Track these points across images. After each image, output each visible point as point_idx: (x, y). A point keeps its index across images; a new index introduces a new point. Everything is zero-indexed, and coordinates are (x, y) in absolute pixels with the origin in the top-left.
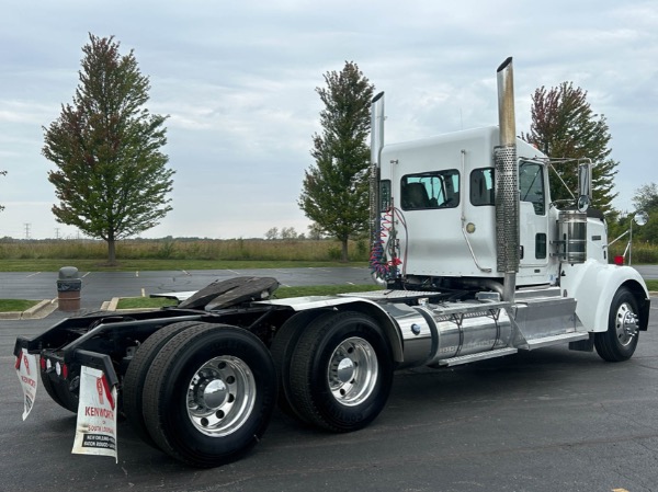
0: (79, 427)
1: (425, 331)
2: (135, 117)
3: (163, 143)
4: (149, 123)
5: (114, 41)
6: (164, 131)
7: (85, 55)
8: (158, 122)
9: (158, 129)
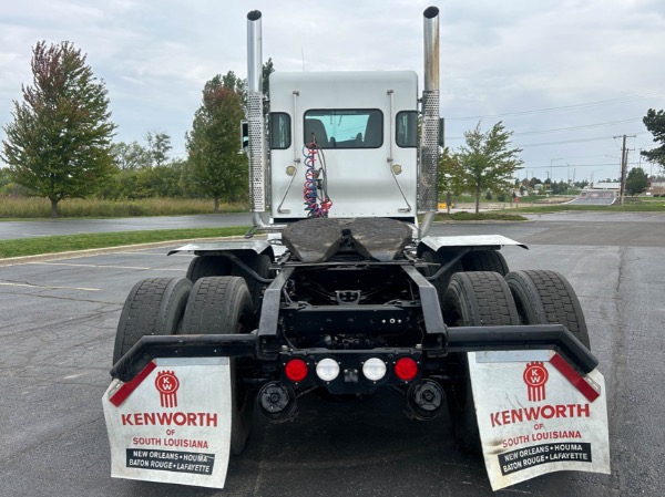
0: (487, 449)
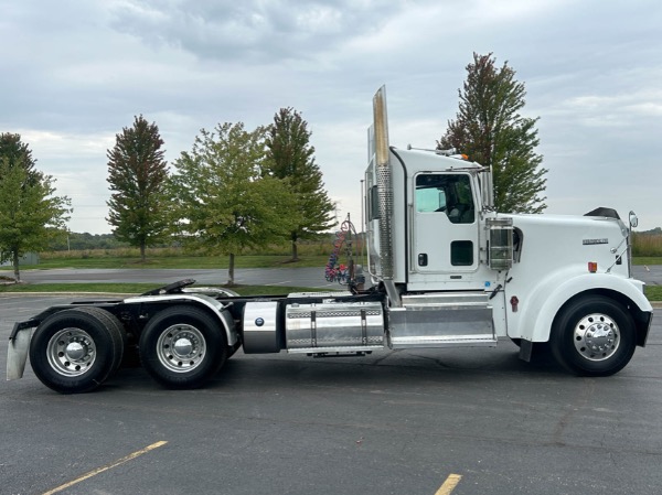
1: (270, 326)
2: (510, 123)
3: (535, 144)
4: (521, 127)
5: (491, 58)
6: (534, 133)
7: (468, 73)
8: (529, 125)
9: (529, 132)
